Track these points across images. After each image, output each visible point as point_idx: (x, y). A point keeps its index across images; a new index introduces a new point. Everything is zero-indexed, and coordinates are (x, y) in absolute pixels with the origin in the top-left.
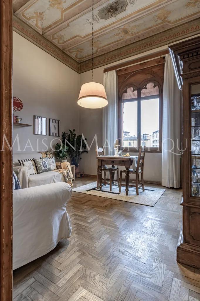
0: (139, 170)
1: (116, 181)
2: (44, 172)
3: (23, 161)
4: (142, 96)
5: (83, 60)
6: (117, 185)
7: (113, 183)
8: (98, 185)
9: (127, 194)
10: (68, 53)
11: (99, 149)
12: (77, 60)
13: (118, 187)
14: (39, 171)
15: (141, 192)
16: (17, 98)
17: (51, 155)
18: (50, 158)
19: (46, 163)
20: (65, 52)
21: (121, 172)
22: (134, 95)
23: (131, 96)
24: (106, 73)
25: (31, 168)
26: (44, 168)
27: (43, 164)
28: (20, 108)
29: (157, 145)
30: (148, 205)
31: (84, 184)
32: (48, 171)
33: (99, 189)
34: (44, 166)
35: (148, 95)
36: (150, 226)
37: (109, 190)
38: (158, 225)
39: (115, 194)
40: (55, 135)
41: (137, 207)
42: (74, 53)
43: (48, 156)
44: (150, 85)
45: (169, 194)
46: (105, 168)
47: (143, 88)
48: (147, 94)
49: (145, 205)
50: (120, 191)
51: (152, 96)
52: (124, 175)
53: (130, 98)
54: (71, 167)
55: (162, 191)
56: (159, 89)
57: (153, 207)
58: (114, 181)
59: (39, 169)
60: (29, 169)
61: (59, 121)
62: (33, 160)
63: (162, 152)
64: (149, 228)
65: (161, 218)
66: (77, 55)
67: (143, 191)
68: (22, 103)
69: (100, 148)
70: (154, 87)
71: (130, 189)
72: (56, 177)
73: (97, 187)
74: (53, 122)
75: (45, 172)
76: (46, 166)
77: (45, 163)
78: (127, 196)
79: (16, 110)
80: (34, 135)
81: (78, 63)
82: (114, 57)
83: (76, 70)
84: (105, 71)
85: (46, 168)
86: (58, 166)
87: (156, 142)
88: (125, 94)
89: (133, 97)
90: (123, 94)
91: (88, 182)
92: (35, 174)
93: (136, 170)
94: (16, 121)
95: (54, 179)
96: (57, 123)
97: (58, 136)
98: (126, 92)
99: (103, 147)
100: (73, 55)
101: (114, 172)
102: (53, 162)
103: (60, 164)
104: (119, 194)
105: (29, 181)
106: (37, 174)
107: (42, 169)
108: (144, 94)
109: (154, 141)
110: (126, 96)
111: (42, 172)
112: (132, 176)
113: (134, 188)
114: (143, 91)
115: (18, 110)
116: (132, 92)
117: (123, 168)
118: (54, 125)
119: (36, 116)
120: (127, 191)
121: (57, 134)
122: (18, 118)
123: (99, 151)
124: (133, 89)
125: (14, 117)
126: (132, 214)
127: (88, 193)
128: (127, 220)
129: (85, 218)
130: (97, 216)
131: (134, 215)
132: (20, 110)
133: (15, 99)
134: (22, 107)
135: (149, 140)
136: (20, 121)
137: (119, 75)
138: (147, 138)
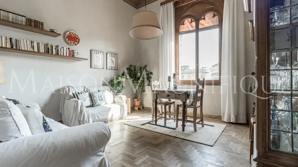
0: (197, 104)
3: (78, 94)
4: (200, 27)
6: (174, 118)
8: (153, 118)
9: (183, 130)
11: (154, 82)
13: (175, 122)
14: (95, 104)
15: (200, 128)
16: (73, 33)
19: (102, 96)
21: (178, 106)
22: (192, 26)
23: (188, 27)
24: (163, 5)
26: (100, 102)
27: (99, 97)
29: (216, 78)
30: (207, 144)
34: (100, 99)
35: (207, 26)
37: (163, 124)
39: (171, 130)
40: (112, 69)
41: (193, 146)
44: (209, 16)
45: (230, 130)
47: (201, 19)
48: (205, 25)
49: (203, 144)
50: (177, 126)
52: (181, 109)
53: (187, 30)
54: (126, 100)
55: (222, 126)
56: (219, 18)
57: (213, 146)
61: (116, 54)
67: (203, 126)
69: (156, 82)
70: (213, 17)
73: (153, 121)
74: (111, 56)
75: (101, 105)
76: (102, 100)
80: (91, 69)
83: (134, 5)
85: (102, 102)
87: (216, 75)
89: (191, 29)
90: (181, 26)
96: (114, 57)
97: (116, 70)
98: (183, 24)
99: (159, 80)
101: (171, 105)
104: (175, 129)
106: (93, 107)
107: (98, 102)
108: (202, 25)
109: (213, 74)
110: (183, 28)
111: (97, 105)
112: (190, 111)
114: (201, 22)
116: (189, 23)
117: (179, 102)
118: (111, 59)
119: (93, 50)
120: (184, 126)
121: (114, 67)
122: (74, 52)
123: (154, 84)
124: (191, 20)
125: (70, 51)
126: (188, 156)
127: (143, 127)
128: (181, 164)
129: (134, 159)
130: (147, 156)
131: (190, 158)
132: (76, 45)
133: (71, 33)
134: (79, 41)
135: (208, 73)
136: (76, 55)
137: (176, 7)
138: (207, 71)
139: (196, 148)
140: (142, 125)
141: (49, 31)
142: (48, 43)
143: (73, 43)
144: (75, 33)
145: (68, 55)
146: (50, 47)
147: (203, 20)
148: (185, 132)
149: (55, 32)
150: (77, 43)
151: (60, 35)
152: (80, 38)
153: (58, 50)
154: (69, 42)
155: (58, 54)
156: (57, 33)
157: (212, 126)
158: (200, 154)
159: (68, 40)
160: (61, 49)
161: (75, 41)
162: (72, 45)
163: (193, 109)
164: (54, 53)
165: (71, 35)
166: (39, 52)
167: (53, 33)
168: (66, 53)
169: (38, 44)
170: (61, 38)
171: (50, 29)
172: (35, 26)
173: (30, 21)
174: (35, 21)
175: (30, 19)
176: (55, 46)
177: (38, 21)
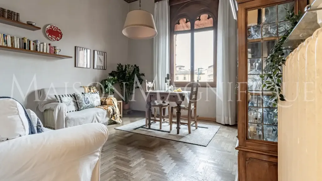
0: (192, 106)
1: (167, 117)
2: (85, 108)
3: (61, 96)
4: (195, 28)
6: (168, 122)
7: (164, 120)
8: (146, 122)
9: (178, 133)
11: (148, 83)
13: (169, 125)
14: (80, 108)
15: (194, 130)
16: (55, 26)
17: (95, 90)
18: (93, 93)
19: (89, 98)
21: (172, 108)
22: (187, 27)
23: (183, 27)
24: (157, 2)
25: (70, 104)
26: (86, 105)
27: (85, 100)
29: (211, 79)
30: (200, 144)
31: (132, 122)
32: (91, 107)
33: (148, 127)
34: (86, 102)
35: (202, 27)
36: (202, 171)
37: (158, 128)
38: (211, 168)
39: (166, 133)
40: (100, 68)
41: (188, 147)
43: (92, 91)
44: (204, 17)
45: (223, 131)
46: (155, 103)
47: (197, 20)
48: (200, 26)
49: (197, 145)
50: (171, 129)
51: (206, 28)
52: (175, 111)
53: (182, 30)
54: (118, 103)
55: (216, 128)
56: (214, 21)
57: (206, 146)
58: (165, 118)
59: (80, 106)
60: (68, 106)
61: (105, 52)
62: (73, 96)
63: (216, 87)
64: (201, 173)
65: (214, 160)
67: (196, 128)
69: (150, 83)
70: (208, 18)
71: (182, 126)
72: (99, 114)
73: (146, 125)
74: (100, 54)
75: (87, 108)
76: (89, 102)
77: (87, 98)
80: (76, 68)
84: (156, 0)
85: (88, 105)
86: (103, 102)
87: (211, 76)
88: (178, 25)
89: (186, 29)
90: (176, 25)
91: (137, 119)
92: (76, 111)
93: (188, 107)
94: (54, 52)
95: (98, 116)
96: (103, 55)
97: (104, 69)
98: (179, 23)
99: (153, 81)
101: (165, 108)
102: (97, 98)
103: (106, 100)
104: (169, 132)
105: (67, 119)
106: (78, 110)
107: (84, 105)
108: (198, 25)
109: (209, 75)
110: (180, 27)
111: (83, 109)
112: (184, 112)
113: (187, 125)
114: (197, 22)
115: (56, 40)
116: (185, 23)
117: (174, 104)
118: (99, 57)
119: (78, 47)
120: (178, 128)
121: (103, 67)
122: (56, 48)
123: (148, 86)
124: (187, 20)
125: (51, 47)
126: (183, 156)
127: (136, 131)
128: (176, 164)
129: (128, 162)
130: (142, 159)
131: (185, 157)
132: (58, 40)
133: (53, 27)
134: (61, 36)
135: (205, 74)
136: (58, 52)
137: (170, 5)
138: (203, 72)
139: (190, 149)
140: (135, 129)
141: (26, 23)
142: (24, 38)
143: (54, 39)
144: (57, 27)
145: (48, 52)
146: (27, 43)
148: (179, 135)
149: (33, 25)
150: (59, 39)
151: (39, 28)
152: (62, 33)
153: (37, 46)
154: (50, 36)
155: (37, 50)
156: (36, 26)
157: (206, 128)
158: (194, 154)
159: (49, 35)
160: (40, 44)
161: (57, 36)
162: (53, 40)
163: (188, 110)
164: (32, 49)
165: (53, 29)
166: (13, 48)
167: (30, 26)
168: (46, 49)
169: (12, 38)
170: (40, 31)
171: (27, 22)
172: (8, 18)
173: (3, 11)
174: (9, 11)
175: (3, 9)
176: (33, 41)
177: (12, 12)
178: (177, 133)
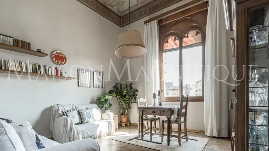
0: (181, 120)
2: (88, 122)
4: (184, 45)
5: (125, 13)
6: (159, 134)
7: (155, 132)
8: (139, 134)
9: (169, 144)
10: (109, 7)
11: (140, 99)
12: (119, 14)
13: (160, 136)
15: (184, 142)
16: (60, 52)
19: (90, 113)
20: (106, 6)
21: (163, 122)
22: (176, 44)
23: (172, 45)
24: (147, 24)
26: (88, 119)
27: (87, 115)
28: (64, 62)
29: (200, 94)
37: (149, 139)
39: (157, 144)
40: (99, 87)
42: (115, 7)
44: (192, 34)
45: (213, 144)
47: (185, 37)
48: (188, 43)
50: (162, 141)
52: (166, 125)
53: (171, 48)
55: (205, 140)
56: (202, 36)
59: (83, 120)
61: (102, 73)
63: (204, 101)
66: (118, 8)
67: (187, 141)
68: (65, 57)
70: (196, 35)
73: (139, 137)
74: (97, 74)
78: (169, 146)
79: (59, 64)
80: (79, 87)
81: (120, 17)
82: (154, 7)
83: (118, 24)
84: (146, 22)
85: (90, 119)
87: (199, 91)
88: (166, 43)
89: (175, 47)
90: (165, 44)
94: (60, 75)
96: (101, 75)
99: (144, 97)
100: (115, 9)
104: (160, 144)
109: (196, 90)
110: (167, 46)
112: (174, 126)
114: (185, 39)
115: (61, 64)
116: (173, 41)
117: (164, 118)
118: (98, 77)
119: (80, 69)
120: (169, 140)
121: (101, 86)
122: (62, 71)
123: (140, 102)
124: (175, 38)
125: (57, 71)
127: (130, 142)
133: (58, 53)
134: (66, 60)
135: (192, 89)
136: (63, 74)
137: (160, 25)
138: (191, 88)
140: (129, 140)
142: (36, 63)
143: (60, 63)
145: (56, 75)
146: (38, 67)
147: (186, 38)
148: (170, 146)
149: (42, 52)
150: (64, 63)
151: (47, 55)
153: (46, 70)
154: (56, 61)
156: (44, 53)
157: (195, 140)
159: (55, 60)
160: (48, 69)
161: (62, 61)
163: (177, 124)
164: (42, 73)
165: (58, 55)
167: (40, 53)
168: (54, 72)
170: (48, 57)
171: (37, 50)
172: (22, 47)
173: (17, 42)
174: (22, 41)
175: (17, 40)
176: (43, 66)
177: (25, 42)
178: (167, 145)
